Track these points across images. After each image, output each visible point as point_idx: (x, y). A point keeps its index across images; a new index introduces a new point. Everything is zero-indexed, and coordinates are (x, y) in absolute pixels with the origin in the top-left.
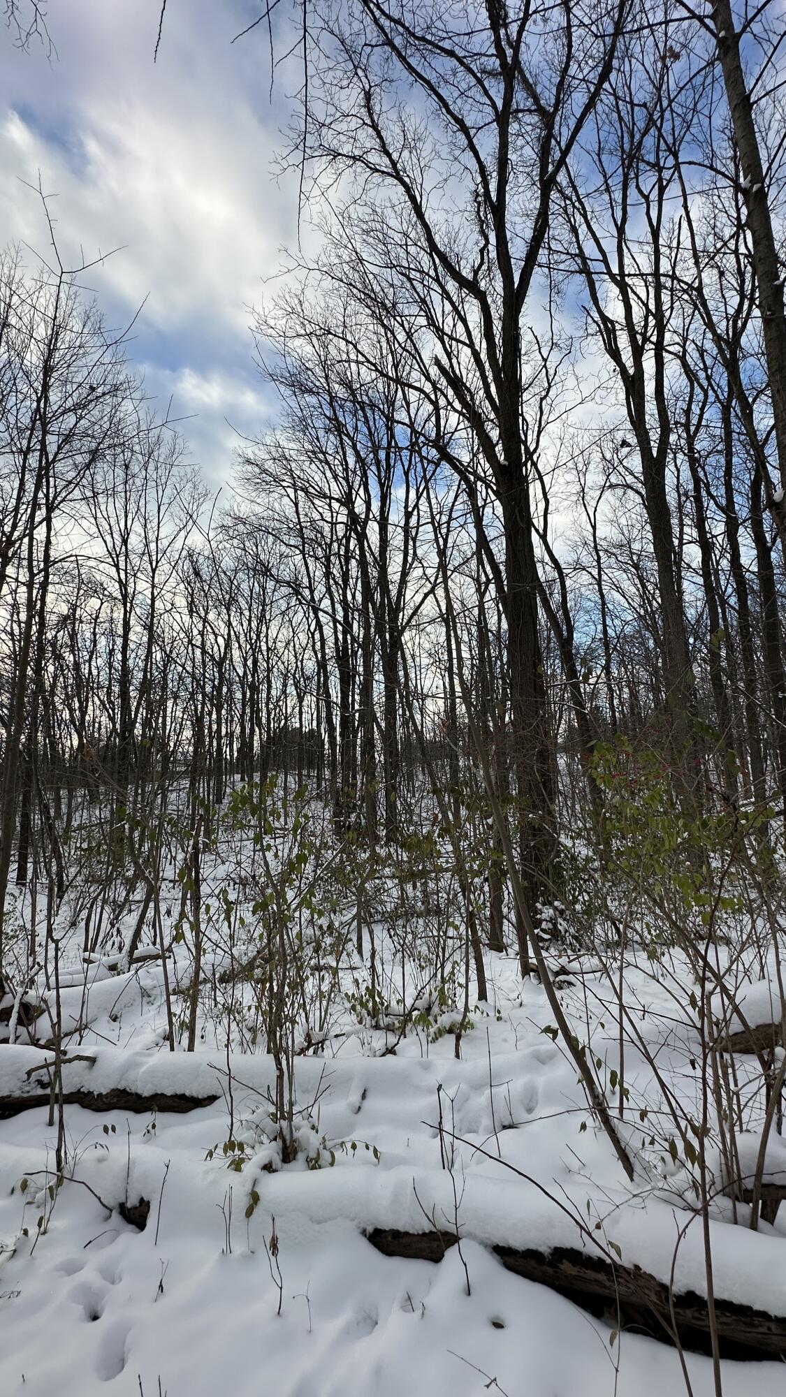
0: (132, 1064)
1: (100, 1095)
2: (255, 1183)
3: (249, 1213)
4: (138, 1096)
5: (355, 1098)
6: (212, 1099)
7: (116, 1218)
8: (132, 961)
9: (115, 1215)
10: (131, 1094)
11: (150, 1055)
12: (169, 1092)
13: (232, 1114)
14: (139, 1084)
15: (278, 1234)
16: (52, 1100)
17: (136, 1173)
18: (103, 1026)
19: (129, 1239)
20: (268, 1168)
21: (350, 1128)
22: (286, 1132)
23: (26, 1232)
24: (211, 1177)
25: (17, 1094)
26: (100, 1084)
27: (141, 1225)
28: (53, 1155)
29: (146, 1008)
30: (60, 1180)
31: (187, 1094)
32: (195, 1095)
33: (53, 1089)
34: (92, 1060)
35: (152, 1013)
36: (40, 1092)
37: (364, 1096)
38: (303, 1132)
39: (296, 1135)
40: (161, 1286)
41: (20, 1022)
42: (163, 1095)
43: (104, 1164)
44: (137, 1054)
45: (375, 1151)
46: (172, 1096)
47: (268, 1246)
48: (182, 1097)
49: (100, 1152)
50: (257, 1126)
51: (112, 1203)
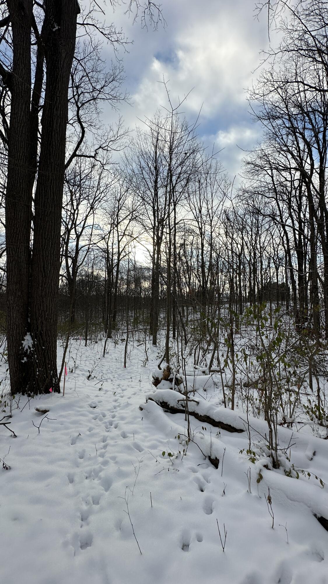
0: (210, 408)
1: (201, 415)
2: (260, 470)
3: (258, 481)
4: (214, 420)
5: (310, 454)
6: (241, 431)
7: (207, 460)
8: (210, 371)
9: (207, 459)
10: (211, 419)
11: (217, 407)
12: (225, 423)
13: (250, 439)
14: (214, 416)
15: (271, 496)
16: (186, 412)
17: (214, 447)
18: (201, 391)
19: (211, 468)
20: (266, 466)
21: (308, 466)
22: (274, 455)
23: (180, 452)
24: (242, 460)
25: (176, 407)
26: (201, 413)
27: (216, 467)
28: (187, 430)
29: (216, 389)
30: (189, 439)
31: (232, 425)
32: (235, 427)
33: (186, 409)
34: (198, 403)
35: (218, 392)
36: (182, 408)
37: (314, 454)
38: (282, 458)
39: (279, 458)
40: (224, 492)
41: (175, 384)
42: (222, 423)
43: (202, 440)
44: (213, 405)
45: (321, 482)
46: (226, 424)
47: (267, 499)
48: (230, 426)
49: (201, 435)
50: (261, 448)
51: (206, 455)
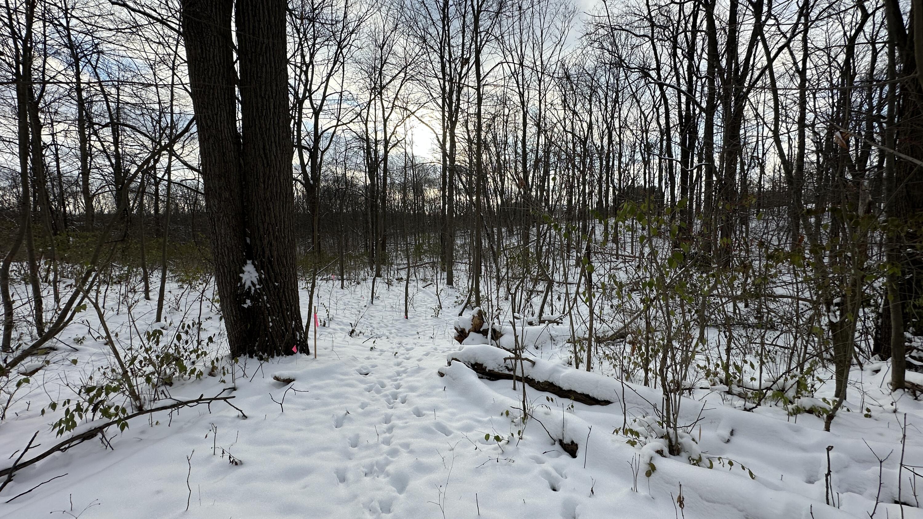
0: (554, 370)
1: (538, 382)
2: (651, 459)
3: (648, 474)
4: (560, 389)
5: (726, 434)
6: (606, 403)
7: (557, 446)
8: (541, 322)
9: (557, 444)
10: (556, 386)
11: (566, 368)
12: (579, 391)
13: (625, 414)
14: (561, 382)
16: (514, 378)
17: (568, 426)
18: (531, 348)
19: (566, 458)
20: (660, 452)
21: (722, 451)
22: (672, 436)
23: (512, 435)
24: (617, 445)
25: (496, 370)
26: (540, 378)
27: (574, 455)
28: (522, 403)
29: (554, 346)
30: (525, 414)
31: (591, 395)
32: (596, 397)
33: (514, 372)
34: (534, 363)
35: (557, 349)
36: (507, 372)
37: (732, 433)
38: (685, 440)
39: (680, 440)
40: (592, 491)
41: (492, 338)
42: (575, 392)
43: (549, 416)
44: (558, 366)
45: (751, 474)
46: (580, 394)
47: (676, 500)
48: (588, 396)
49: (545, 409)
50: (649, 426)
51: (555, 437)
